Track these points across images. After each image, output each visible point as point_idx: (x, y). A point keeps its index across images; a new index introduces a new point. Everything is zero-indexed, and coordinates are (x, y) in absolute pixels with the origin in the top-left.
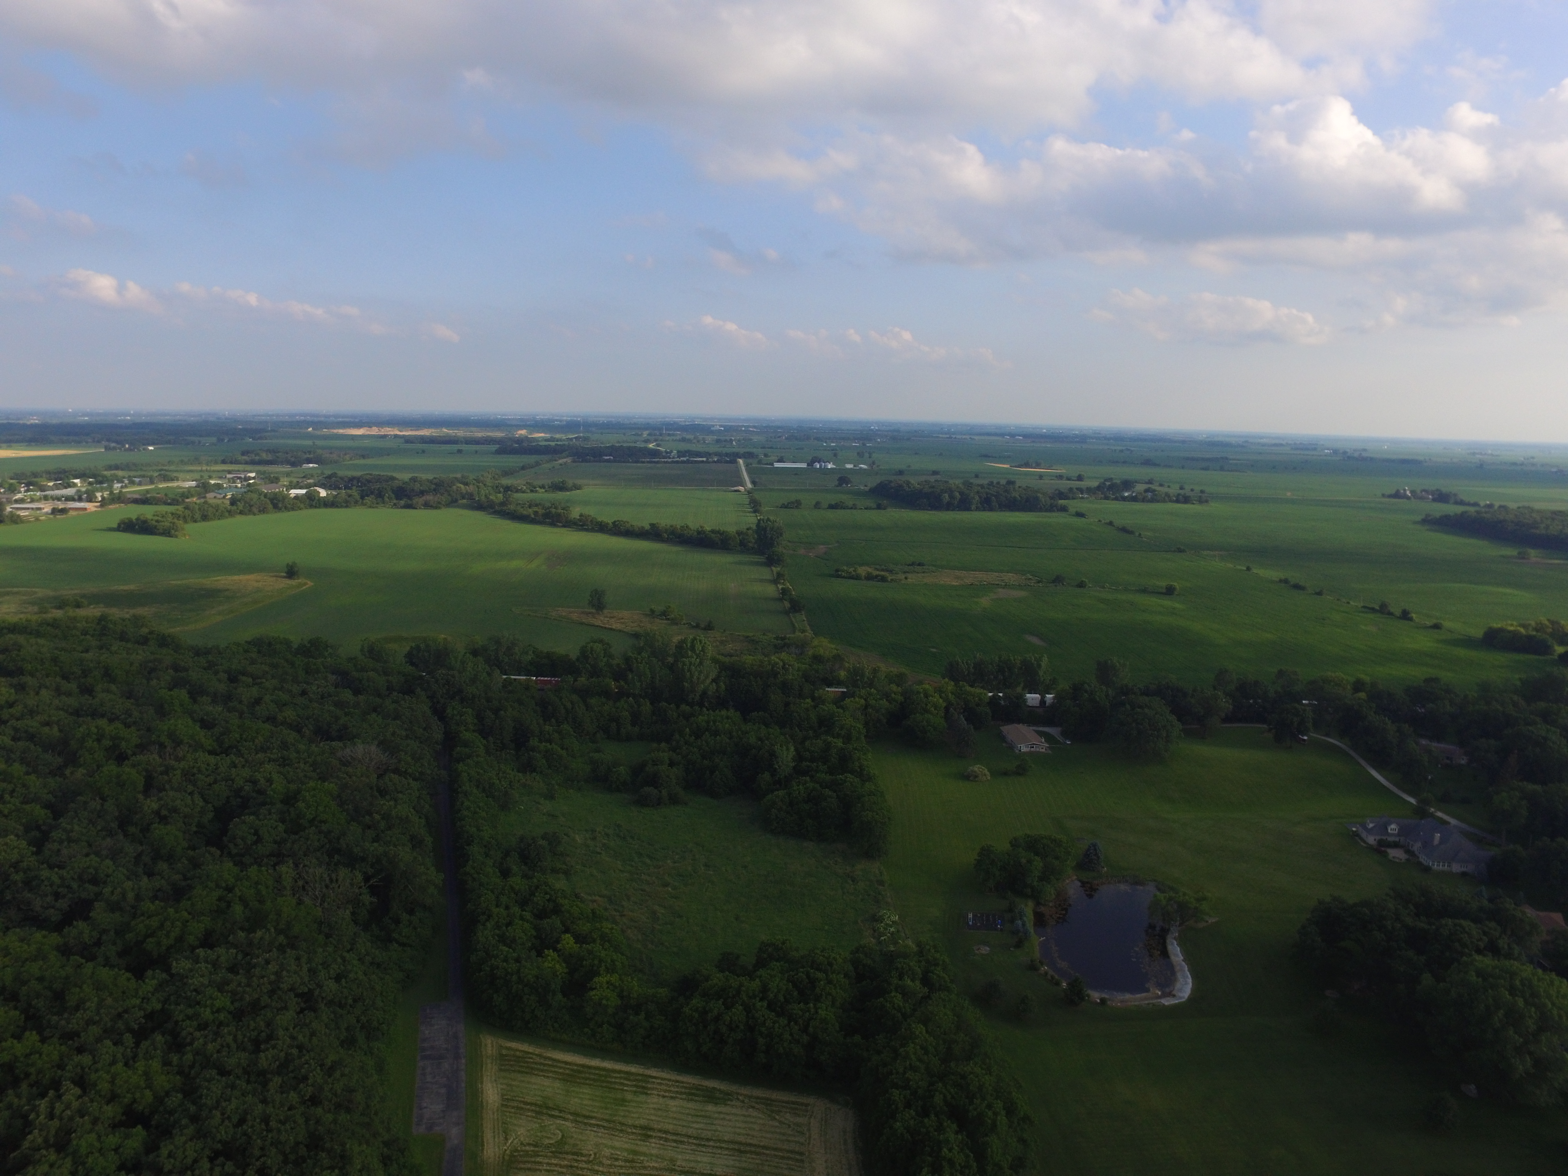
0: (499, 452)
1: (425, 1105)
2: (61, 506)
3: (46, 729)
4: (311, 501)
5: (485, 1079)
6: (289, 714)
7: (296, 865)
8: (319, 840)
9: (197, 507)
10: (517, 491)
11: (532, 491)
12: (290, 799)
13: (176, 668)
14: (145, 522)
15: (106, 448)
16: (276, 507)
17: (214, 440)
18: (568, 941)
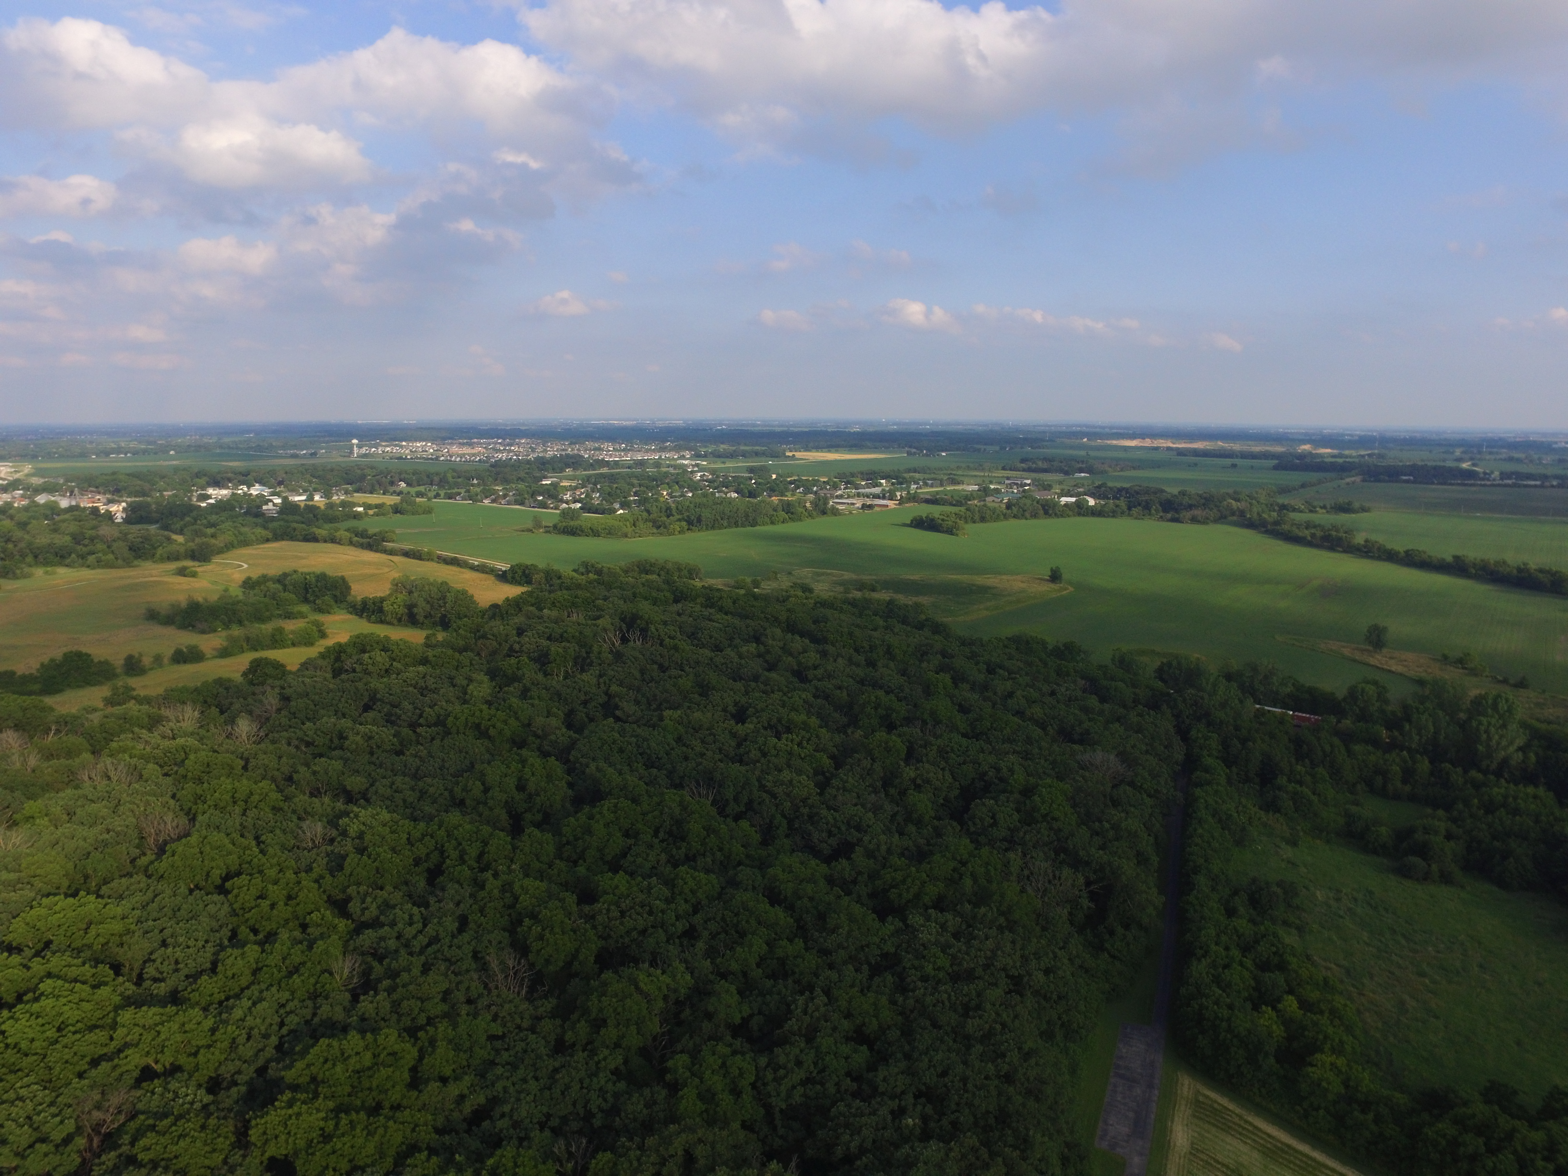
0: (1276, 468)
1: (1111, 1122)
2: (869, 502)
3: (838, 691)
4: (1080, 509)
5: (1176, 1119)
6: (1037, 711)
7: (1024, 855)
8: (1049, 836)
9: (977, 509)
10: (1294, 510)
11: (1311, 511)
12: (1028, 792)
13: (944, 654)
14: (932, 520)
15: (909, 453)
16: (1046, 513)
17: (997, 448)
18: (1290, 1004)
